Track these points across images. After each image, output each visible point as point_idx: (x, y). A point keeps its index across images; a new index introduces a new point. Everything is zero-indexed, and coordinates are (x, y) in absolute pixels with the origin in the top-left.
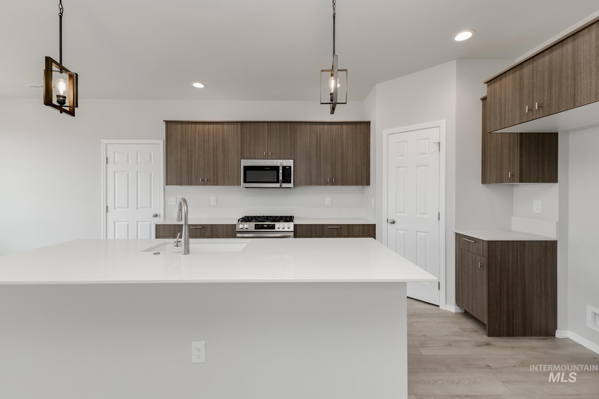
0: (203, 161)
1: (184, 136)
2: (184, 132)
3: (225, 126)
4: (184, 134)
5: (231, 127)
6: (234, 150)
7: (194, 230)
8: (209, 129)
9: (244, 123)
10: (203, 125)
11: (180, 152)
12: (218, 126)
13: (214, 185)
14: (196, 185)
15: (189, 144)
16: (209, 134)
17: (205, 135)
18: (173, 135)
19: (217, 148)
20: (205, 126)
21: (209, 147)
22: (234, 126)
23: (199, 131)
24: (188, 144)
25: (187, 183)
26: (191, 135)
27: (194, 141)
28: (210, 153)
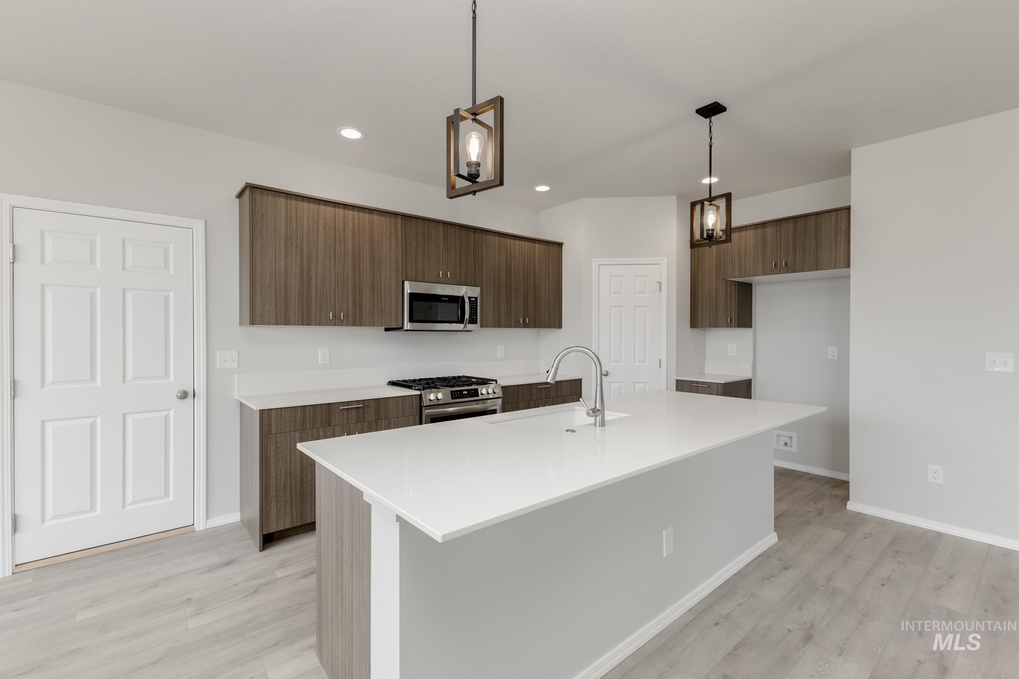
0: (333, 279)
1: (294, 224)
2: (294, 214)
3: (375, 218)
4: (294, 220)
5: (385, 220)
6: (391, 263)
7: (345, 412)
8: (344, 217)
9: (406, 218)
10: (334, 209)
11: (283, 256)
12: (361, 214)
13: (354, 325)
14: (320, 325)
15: (305, 241)
16: (344, 227)
17: (337, 228)
18: (267, 218)
19: (360, 255)
20: (337, 210)
21: (344, 251)
22: (390, 220)
23: (325, 219)
24: (302, 241)
25: (300, 320)
26: (308, 224)
27: (315, 235)
28: (346, 264)
